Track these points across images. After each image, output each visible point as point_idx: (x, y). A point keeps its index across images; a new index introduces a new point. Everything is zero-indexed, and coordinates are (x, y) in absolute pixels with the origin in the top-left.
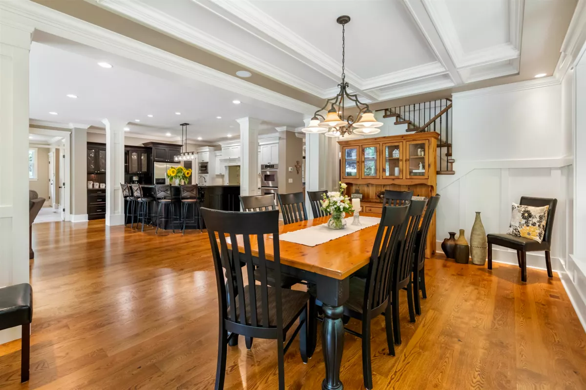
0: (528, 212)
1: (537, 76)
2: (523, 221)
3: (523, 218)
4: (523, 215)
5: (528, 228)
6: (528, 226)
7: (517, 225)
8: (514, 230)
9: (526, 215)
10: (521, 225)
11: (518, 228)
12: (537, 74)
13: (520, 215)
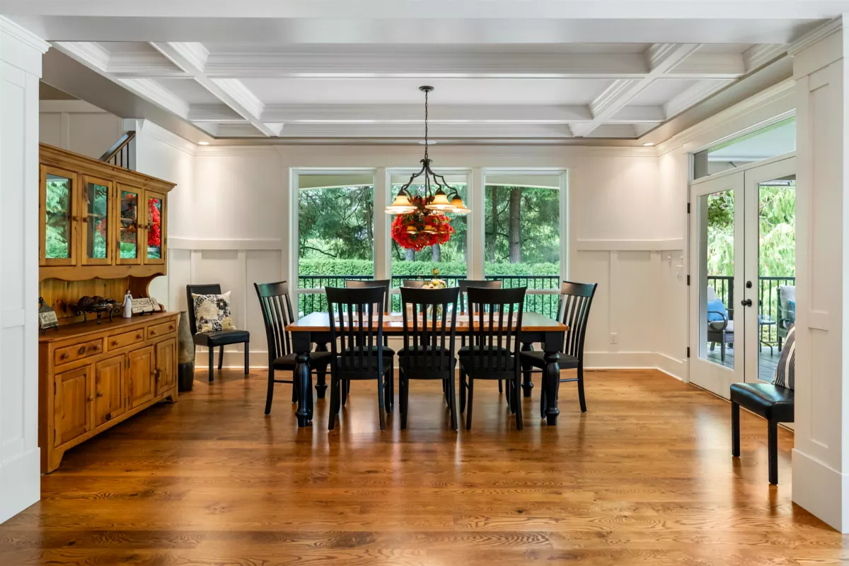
0: (222, 300)
1: (201, 143)
2: (221, 312)
3: (220, 308)
4: (218, 305)
5: (227, 318)
6: (227, 316)
7: (216, 318)
8: (215, 326)
9: (222, 304)
10: (220, 317)
11: (218, 321)
12: (202, 141)
13: (215, 305)
